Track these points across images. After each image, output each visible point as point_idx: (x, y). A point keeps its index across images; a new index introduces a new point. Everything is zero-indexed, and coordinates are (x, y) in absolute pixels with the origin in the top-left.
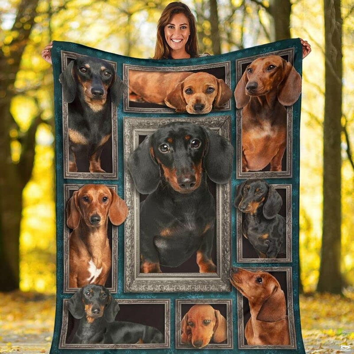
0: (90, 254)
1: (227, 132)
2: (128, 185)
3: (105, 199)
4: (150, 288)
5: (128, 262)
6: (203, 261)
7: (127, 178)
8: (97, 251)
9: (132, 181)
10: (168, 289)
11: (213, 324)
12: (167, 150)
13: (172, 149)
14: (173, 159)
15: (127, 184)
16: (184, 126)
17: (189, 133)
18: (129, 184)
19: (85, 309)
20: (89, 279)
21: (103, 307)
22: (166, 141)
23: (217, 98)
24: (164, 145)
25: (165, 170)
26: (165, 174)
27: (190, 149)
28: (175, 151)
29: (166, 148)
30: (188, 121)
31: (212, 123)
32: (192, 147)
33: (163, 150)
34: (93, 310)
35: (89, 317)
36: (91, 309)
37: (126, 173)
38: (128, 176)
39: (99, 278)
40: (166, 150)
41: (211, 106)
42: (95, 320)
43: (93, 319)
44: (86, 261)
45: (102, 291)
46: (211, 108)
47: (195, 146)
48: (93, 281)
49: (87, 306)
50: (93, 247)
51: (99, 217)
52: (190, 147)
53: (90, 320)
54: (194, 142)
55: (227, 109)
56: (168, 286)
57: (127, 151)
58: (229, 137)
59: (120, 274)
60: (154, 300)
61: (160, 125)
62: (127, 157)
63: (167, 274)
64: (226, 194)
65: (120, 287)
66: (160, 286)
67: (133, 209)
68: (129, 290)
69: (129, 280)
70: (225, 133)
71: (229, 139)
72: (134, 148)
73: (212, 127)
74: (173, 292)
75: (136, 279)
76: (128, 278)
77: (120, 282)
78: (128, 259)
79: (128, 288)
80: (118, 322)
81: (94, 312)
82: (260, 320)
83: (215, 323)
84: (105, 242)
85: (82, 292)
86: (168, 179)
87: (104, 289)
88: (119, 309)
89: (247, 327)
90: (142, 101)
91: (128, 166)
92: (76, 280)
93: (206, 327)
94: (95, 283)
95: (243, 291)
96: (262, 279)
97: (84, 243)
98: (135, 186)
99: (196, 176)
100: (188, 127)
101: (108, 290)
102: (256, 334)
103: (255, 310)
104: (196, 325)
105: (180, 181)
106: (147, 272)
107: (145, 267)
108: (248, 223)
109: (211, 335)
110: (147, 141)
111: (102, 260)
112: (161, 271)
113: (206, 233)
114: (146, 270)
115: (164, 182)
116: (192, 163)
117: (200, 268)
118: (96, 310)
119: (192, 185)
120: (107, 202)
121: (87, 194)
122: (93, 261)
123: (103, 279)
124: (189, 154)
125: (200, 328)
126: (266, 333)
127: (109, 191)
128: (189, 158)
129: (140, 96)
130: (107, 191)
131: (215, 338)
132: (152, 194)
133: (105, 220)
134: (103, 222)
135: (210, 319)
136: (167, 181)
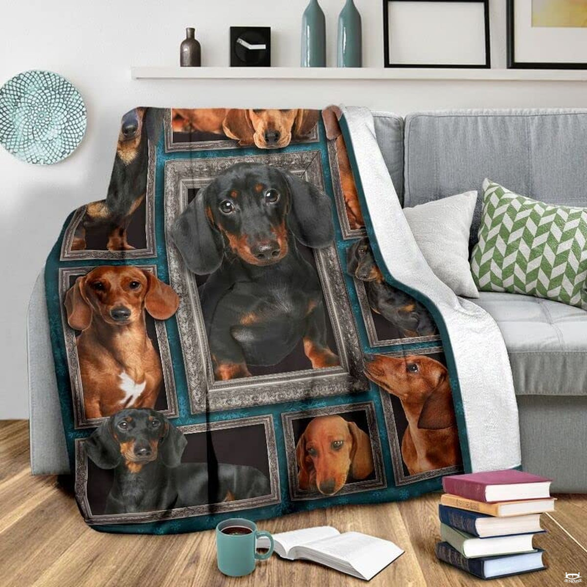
0: (121, 364)
1: (317, 177)
2: (174, 265)
3: (134, 285)
4: (236, 402)
5: (191, 368)
6: (315, 351)
7: (171, 254)
8: (133, 358)
9: (180, 259)
10: (267, 399)
11: (348, 446)
13: (238, 207)
14: (240, 223)
15: (173, 263)
16: (253, 170)
17: (261, 181)
18: (177, 262)
19: (122, 451)
20: (123, 402)
21: (156, 444)
22: (229, 195)
23: (298, 121)
24: (225, 203)
25: (231, 238)
26: (231, 243)
27: (265, 205)
28: (243, 210)
29: (230, 207)
30: (258, 161)
31: (293, 162)
32: (266, 202)
33: (226, 210)
34: (136, 450)
35: (130, 463)
36: (132, 449)
37: (169, 248)
38: (172, 250)
39: (142, 398)
40: (229, 210)
41: (290, 135)
42: (144, 466)
43: (140, 466)
44: (113, 374)
45: (151, 418)
46: (290, 137)
47: (271, 200)
48: (131, 403)
49: (124, 446)
50: (124, 352)
51: (128, 310)
52: (265, 202)
53: (133, 468)
54: (269, 195)
55: (313, 139)
56: (266, 394)
57: (170, 215)
58: (320, 183)
59: (180, 387)
60: (244, 420)
61: (218, 170)
62: (170, 224)
63: (261, 378)
64: (332, 260)
65: (182, 407)
66: (251, 396)
67: (187, 295)
68: (198, 409)
69: (197, 394)
70: (315, 177)
71: (321, 186)
72: (182, 210)
73: (294, 169)
74: (274, 403)
75: (210, 391)
76: (194, 392)
77: (182, 398)
78: (190, 364)
79: (196, 406)
80: (186, 465)
81: (140, 454)
82: (425, 428)
83: (350, 445)
84: (145, 343)
85: (111, 422)
86: (236, 249)
87: (153, 414)
88: (187, 443)
89: (405, 443)
90: (191, 129)
91: (172, 236)
92: (97, 405)
93: (336, 454)
94: (136, 406)
95: (388, 387)
96: (418, 366)
97: (107, 349)
98: (186, 264)
99: (279, 242)
100: (259, 172)
101: (162, 415)
102: (421, 453)
103: (413, 413)
104: (321, 452)
105: (254, 250)
106: (227, 378)
107: (223, 372)
108: (376, 294)
109: (348, 468)
110: (200, 198)
111: (144, 370)
112: (251, 375)
113: (312, 313)
114: (225, 375)
115: (231, 254)
116: (270, 226)
117: (313, 362)
118: (142, 450)
119: (275, 253)
120: (140, 289)
121: (100, 279)
122: (128, 373)
123: (149, 399)
124: (263, 212)
125: (328, 456)
126: (437, 448)
127: (141, 273)
128: (265, 219)
129: (189, 121)
130: (138, 274)
131: (354, 472)
132: (214, 273)
133: (139, 315)
134: (137, 316)
135: (341, 438)
136: (234, 252)
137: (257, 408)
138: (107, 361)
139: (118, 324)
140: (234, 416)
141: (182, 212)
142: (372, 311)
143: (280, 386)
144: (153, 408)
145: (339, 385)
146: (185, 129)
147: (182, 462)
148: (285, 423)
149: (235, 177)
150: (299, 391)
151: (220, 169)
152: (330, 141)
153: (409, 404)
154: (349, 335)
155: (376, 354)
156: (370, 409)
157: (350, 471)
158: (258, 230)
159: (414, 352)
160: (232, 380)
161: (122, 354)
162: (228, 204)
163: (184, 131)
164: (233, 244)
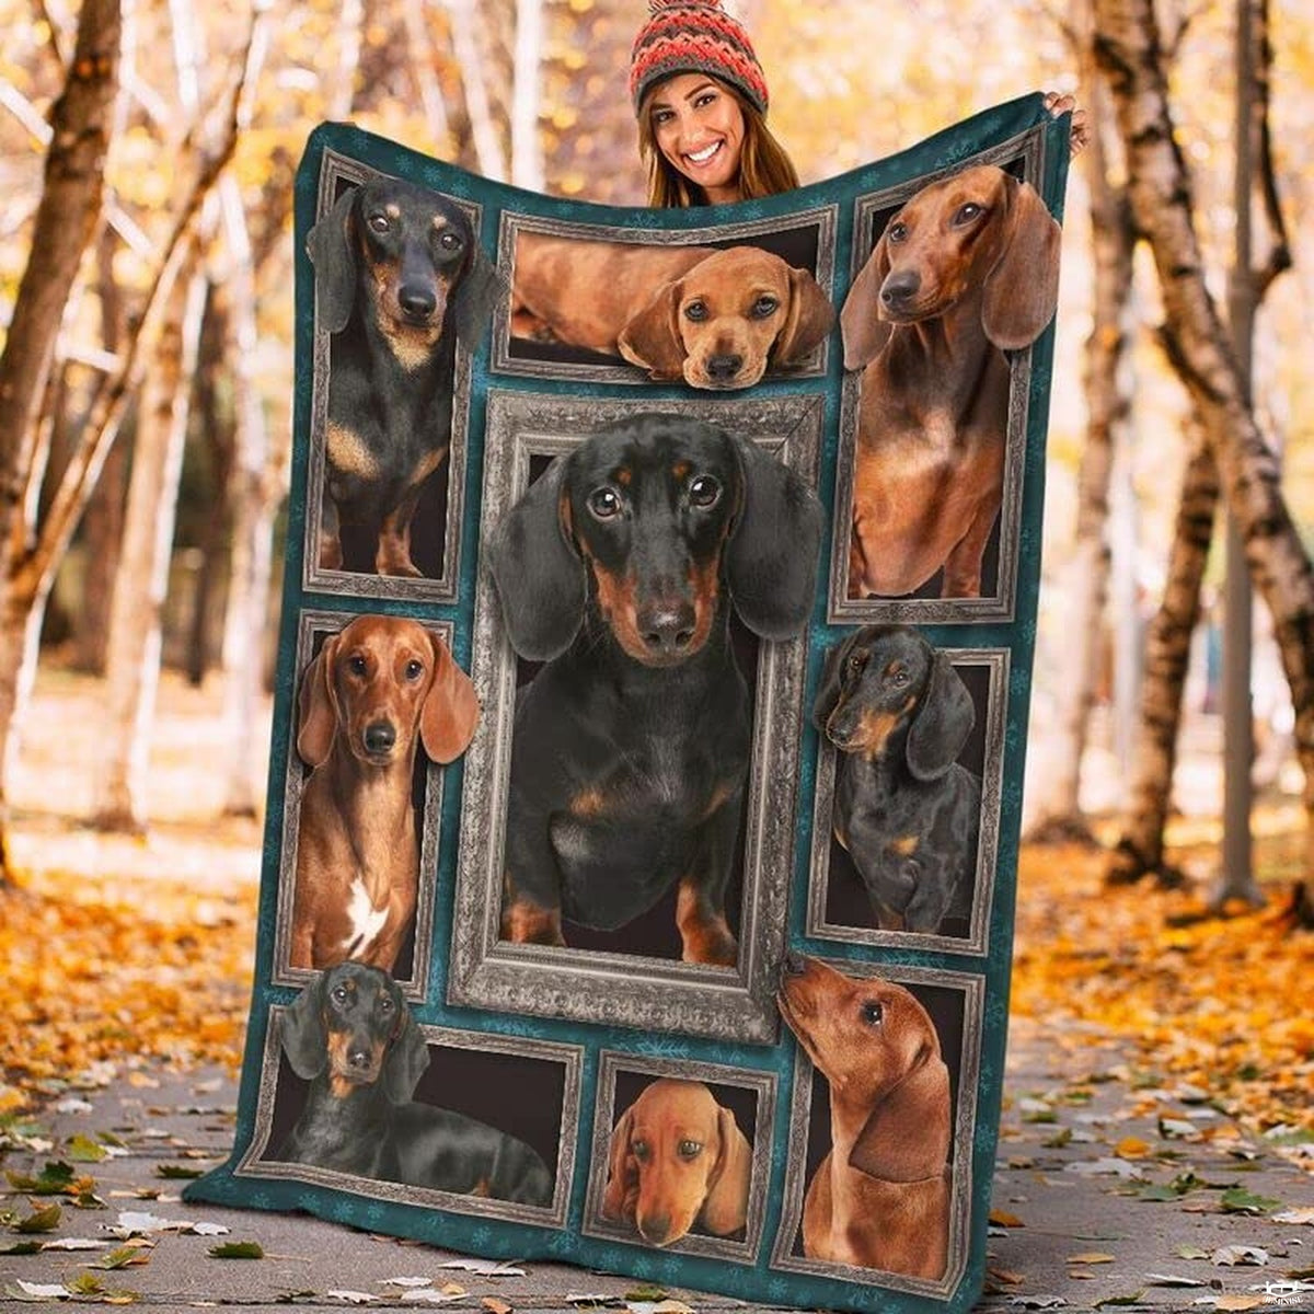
0: (357, 857)
1: (808, 454)
2: (484, 627)
3: (413, 670)
4: (525, 1000)
5: (466, 897)
6: (698, 918)
7: (484, 600)
8: (379, 850)
9: (498, 616)
10: (579, 1008)
11: (708, 1158)
12: (613, 508)
13: (628, 506)
14: (628, 544)
15: (483, 622)
16: (673, 430)
17: (686, 455)
18: (491, 621)
19: (330, 1048)
20: (347, 944)
21: (381, 1049)
22: (613, 477)
23: (784, 335)
24: (603, 493)
25: (603, 578)
26: (600, 593)
27: (685, 512)
28: (638, 513)
29: (611, 504)
30: (688, 411)
31: (763, 419)
32: (690, 503)
33: (601, 510)
34: (351, 1053)
35: (339, 1075)
36: (345, 1049)
37: (482, 585)
38: (487, 592)
39: (377, 944)
40: (608, 510)
41: (765, 361)
42: (357, 1089)
43: (349, 1087)
44: (343, 879)
45: (383, 992)
46: (764, 368)
47: (701, 500)
48: (359, 952)
49: (334, 1038)
50: (368, 832)
51: (392, 731)
52: (687, 503)
53: (340, 1088)
54: (698, 487)
55: (814, 371)
56: (582, 996)
57: (491, 508)
58: (812, 471)
59: (439, 935)
60: (533, 1045)
61: (597, 422)
62: (490, 529)
63: (583, 955)
64: (790, 679)
65: (435, 983)
66: (556, 993)
67: (494, 708)
68: (462, 996)
69: (464, 962)
70: (802, 456)
71: (812, 478)
72: (514, 498)
73: (762, 435)
74: (594, 1020)
75: (487, 960)
76: (460, 954)
77: (438, 964)
78: (466, 887)
79: (458, 989)
80: (421, 1107)
81: (354, 1063)
82: (860, 1169)
83: (714, 1159)
84: (404, 818)
85: (324, 984)
86: (609, 612)
87: (389, 986)
88: (428, 1062)
89: (816, 1188)
90: (549, 338)
91: (491, 558)
92: (309, 942)
93: (685, 1168)
94: (365, 960)
95: (815, 1049)
96: (884, 1011)
97: (343, 817)
98: (508, 630)
99: (698, 608)
100: (683, 435)
101: (400, 989)
102: (840, 1221)
103: (848, 1127)
104: (657, 1156)
105: (644, 620)
106: (520, 939)
107: (517, 921)
108: (854, 792)
109: (699, 1202)
110: (553, 476)
111: (392, 881)
112: (563, 941)
113: (715, 816)
114: (518, 929)
115: (597, 621)
116: (687, 561)
117: (686, 945)
118: (359, 1056)
119: (682, 638)
120: (421, 680)
121: (362, 648)
122: (364, 882)
123: (388, 948)
124: (680, 526)
125: (668, 1167)
126: (871, 1221)
127: (427, 641)
128: (681, 543)
129: (545, 322)
130: (422, 642)
131: (709, 1215)
132: (555, 662)
133: (407, 744)
134: (403, 748)
135: (700, 1138)
136: (604, 618)
137: (559, 1025)
138: (339, 847)
139: (370, 761)
140: (518, 1030)
141: (514, 504)
142: (833, 836)
143: (612, 984)
144: (389, 970)
145: (721, 1016)
146: (538, 335)
147: (414, 1098)
148: (603, 1074)
149: (632, 441)
150: (645, 1006)
151: (602, 419)
152: (848, 372)
153: (843, 1102)
154: (772, 895)
155: (812, 958)
156: (768, 1092)
157: (702, 1212)
158: (662, 571)
159: (885, 972)
160: (528, 946)
161: (365, 835)
162: (609, 497)
163: (534, 339)
164: (605, 599)
